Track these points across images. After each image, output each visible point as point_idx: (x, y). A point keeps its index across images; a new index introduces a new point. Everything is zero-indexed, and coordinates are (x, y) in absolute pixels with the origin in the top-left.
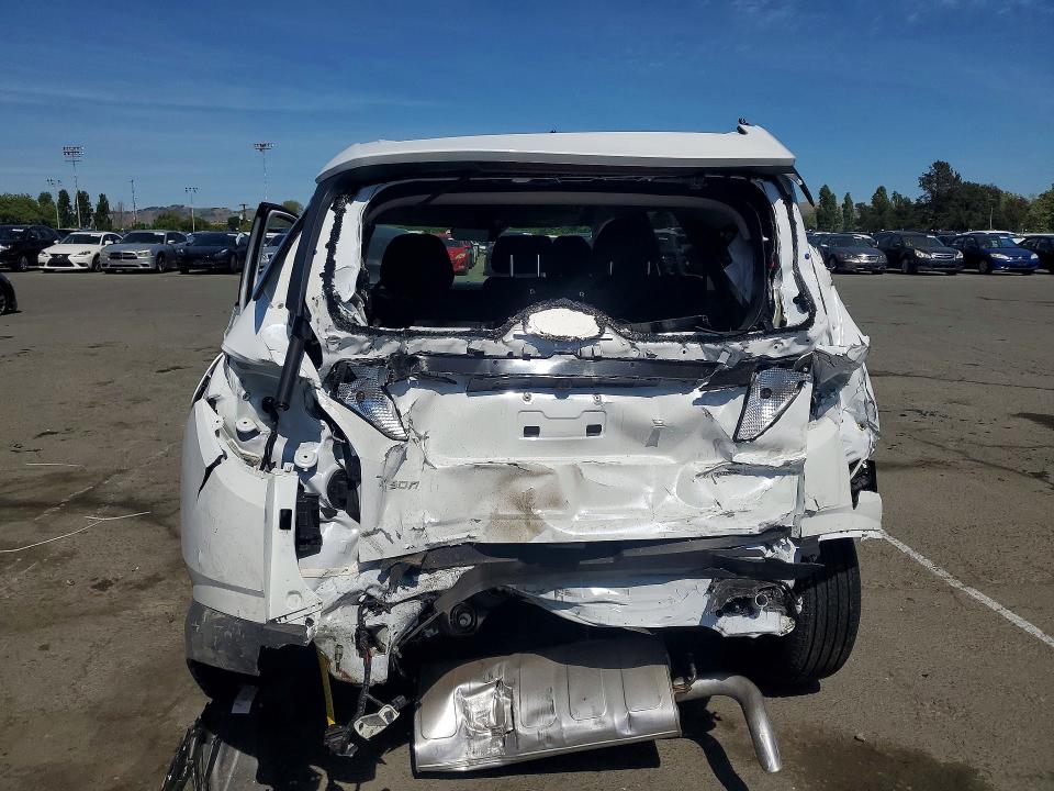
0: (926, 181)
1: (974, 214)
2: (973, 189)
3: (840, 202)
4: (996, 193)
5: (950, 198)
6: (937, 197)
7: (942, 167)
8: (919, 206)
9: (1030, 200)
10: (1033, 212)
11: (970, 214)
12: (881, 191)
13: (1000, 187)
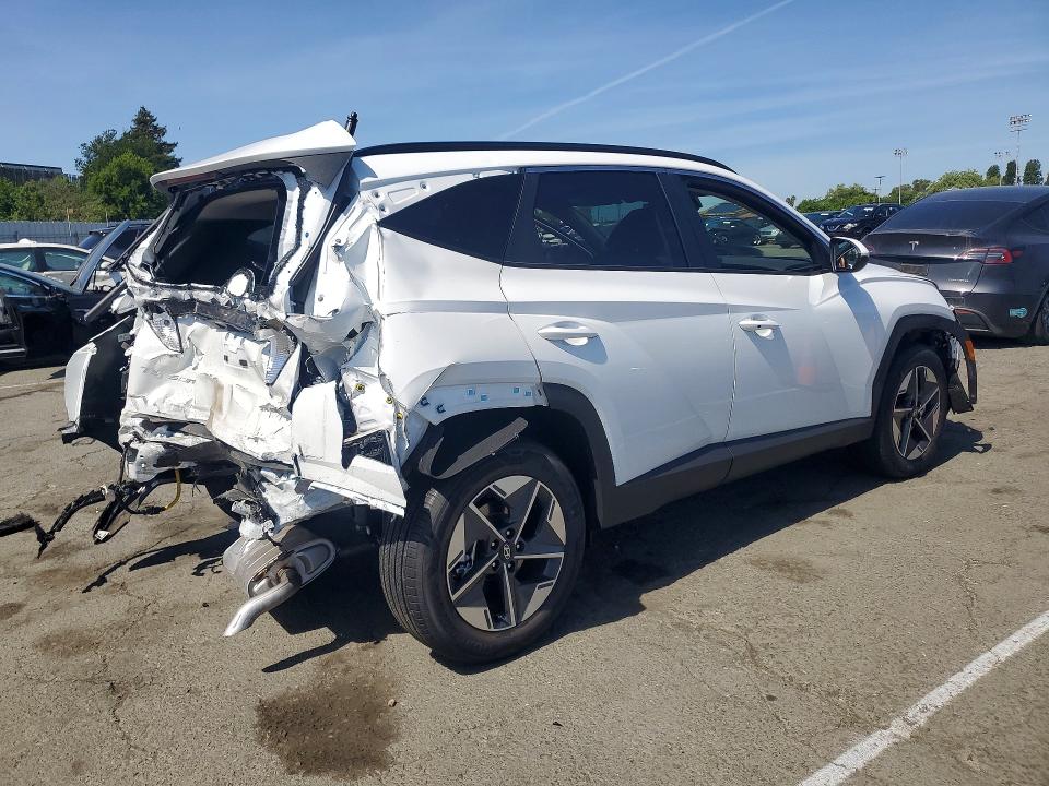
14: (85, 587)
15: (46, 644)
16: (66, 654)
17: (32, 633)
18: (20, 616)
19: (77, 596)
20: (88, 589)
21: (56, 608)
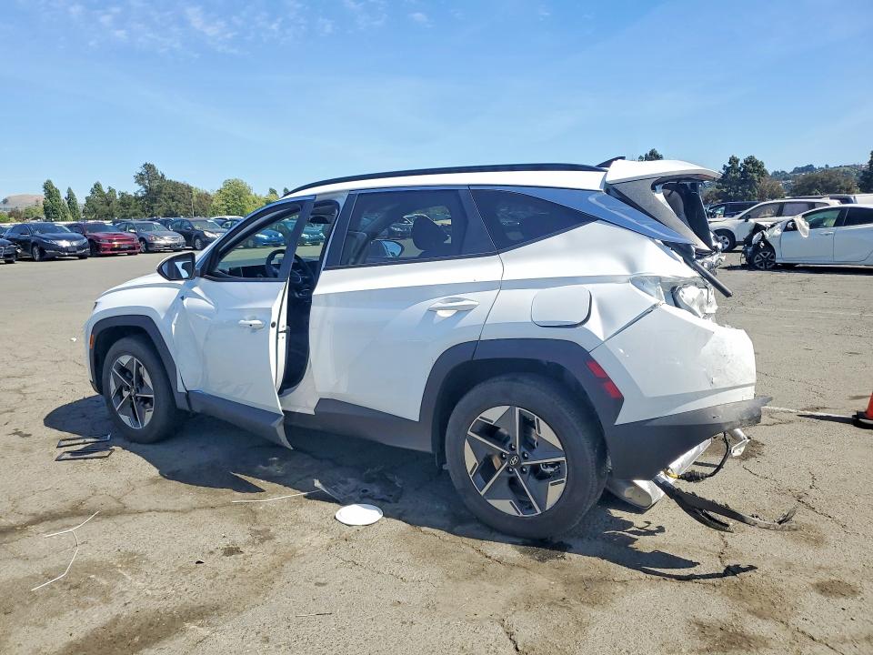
0: (140, 179)
1: (179, 205)
2: (176, 185)
3: (63, 195)
4: (189, 189)
5: (160, 192)
6: (149, 190)
7: (149, 168)
8: (137, 199)
9: (211, 194)
10: (214, 203)
11: (177, 205)
12: (97, 186)
13: (191, 185)
14: (750, 573)
15: (818, 542)
16: (810, 527)
17: (824, 556)
18: (823, 577)
19: (764, 567)
20: (751, 568)
21: (789, 566)
